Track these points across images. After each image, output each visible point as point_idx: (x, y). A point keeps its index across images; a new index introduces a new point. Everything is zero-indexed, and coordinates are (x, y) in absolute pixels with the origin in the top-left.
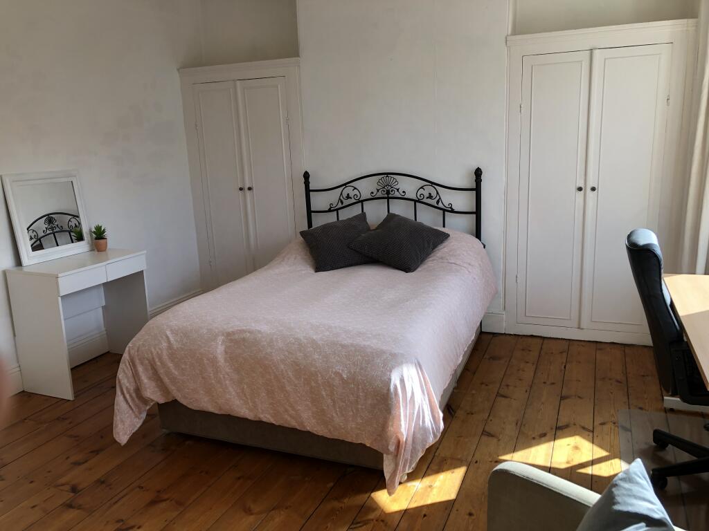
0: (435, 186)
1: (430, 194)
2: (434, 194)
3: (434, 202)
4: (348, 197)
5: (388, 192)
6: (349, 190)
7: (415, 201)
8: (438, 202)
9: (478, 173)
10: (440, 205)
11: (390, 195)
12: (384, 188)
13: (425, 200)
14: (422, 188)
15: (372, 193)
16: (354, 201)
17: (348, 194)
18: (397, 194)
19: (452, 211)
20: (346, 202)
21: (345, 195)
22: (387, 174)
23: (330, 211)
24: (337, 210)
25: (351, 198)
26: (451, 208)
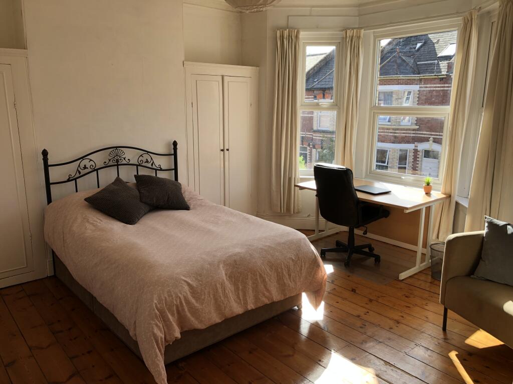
0: (150, 154)
1: (147, 160)
2: (149, 160)
3: (149, 165)
4: (85, 167)
5: (117, 161)
6: (85, 162)
7: (137, 166)
8: (152, 165)
9: (175, 144)
10: (154, 167)
11: (119, 163)
12: (114, 158)
13: (144, 164)
14: (141, 156)
15: (105, 162)
16: (89, 170)
17: (85, 165)
18: (124, 162)
19: (161, 170)
20: (83, 172)
21: (82, 166)
22: (117, 147)
23: (69, 180)
24: (75, 179)
25: (87, 168)
26: (160, 168)
